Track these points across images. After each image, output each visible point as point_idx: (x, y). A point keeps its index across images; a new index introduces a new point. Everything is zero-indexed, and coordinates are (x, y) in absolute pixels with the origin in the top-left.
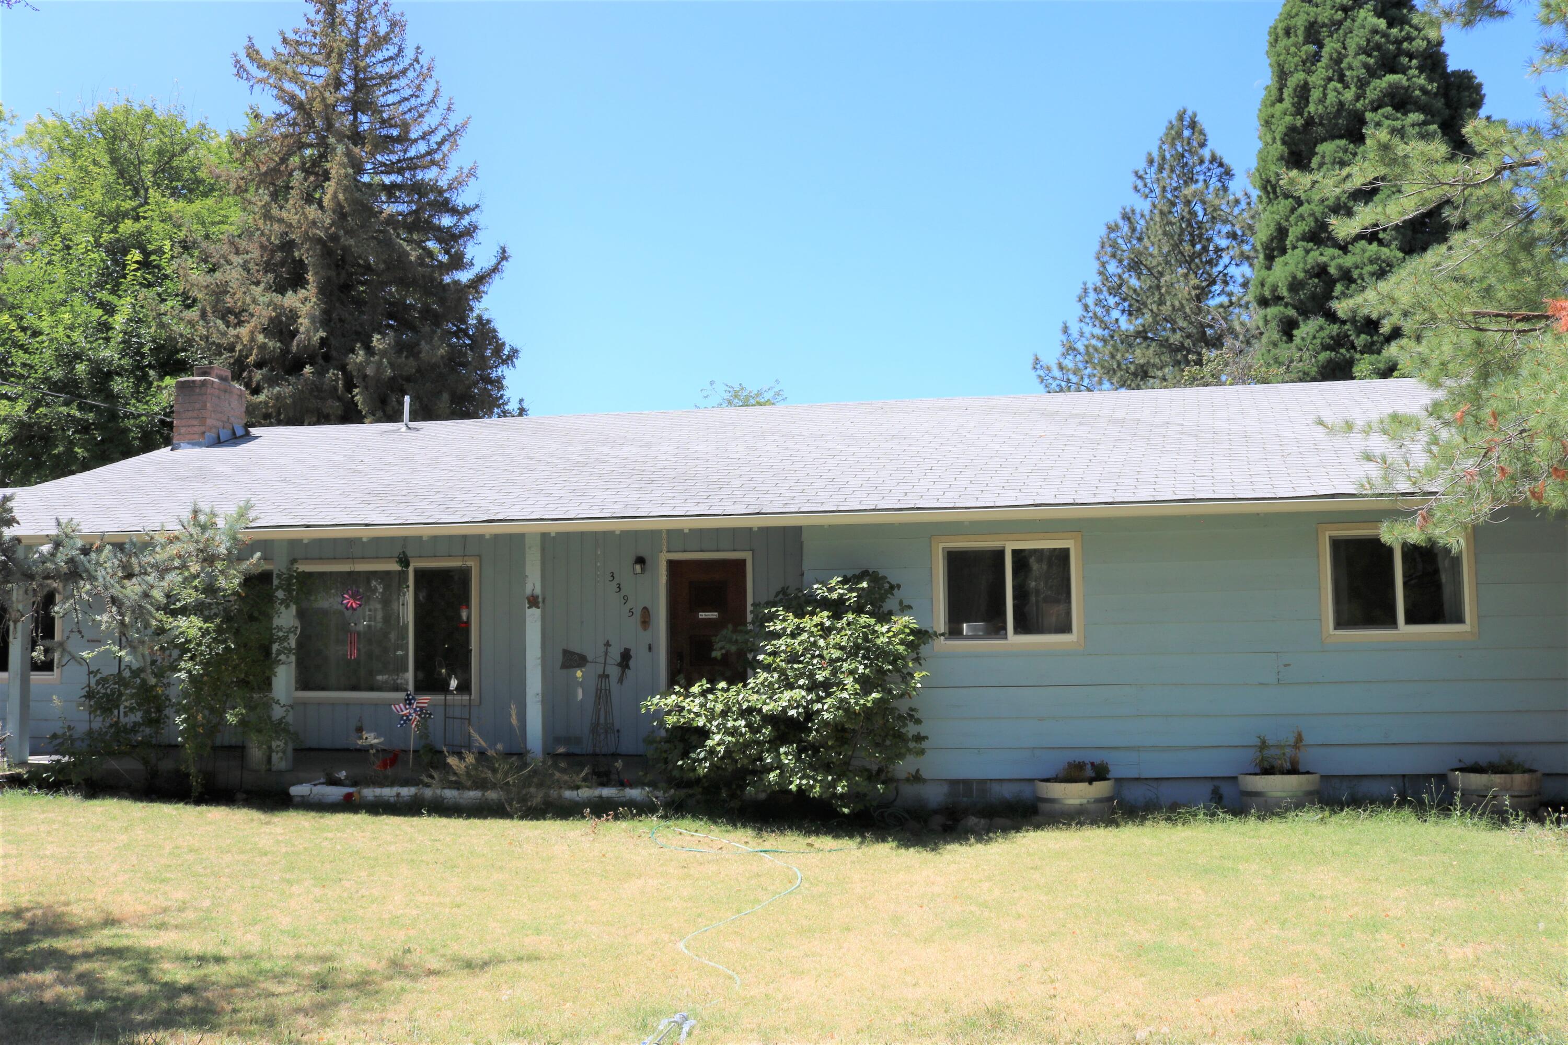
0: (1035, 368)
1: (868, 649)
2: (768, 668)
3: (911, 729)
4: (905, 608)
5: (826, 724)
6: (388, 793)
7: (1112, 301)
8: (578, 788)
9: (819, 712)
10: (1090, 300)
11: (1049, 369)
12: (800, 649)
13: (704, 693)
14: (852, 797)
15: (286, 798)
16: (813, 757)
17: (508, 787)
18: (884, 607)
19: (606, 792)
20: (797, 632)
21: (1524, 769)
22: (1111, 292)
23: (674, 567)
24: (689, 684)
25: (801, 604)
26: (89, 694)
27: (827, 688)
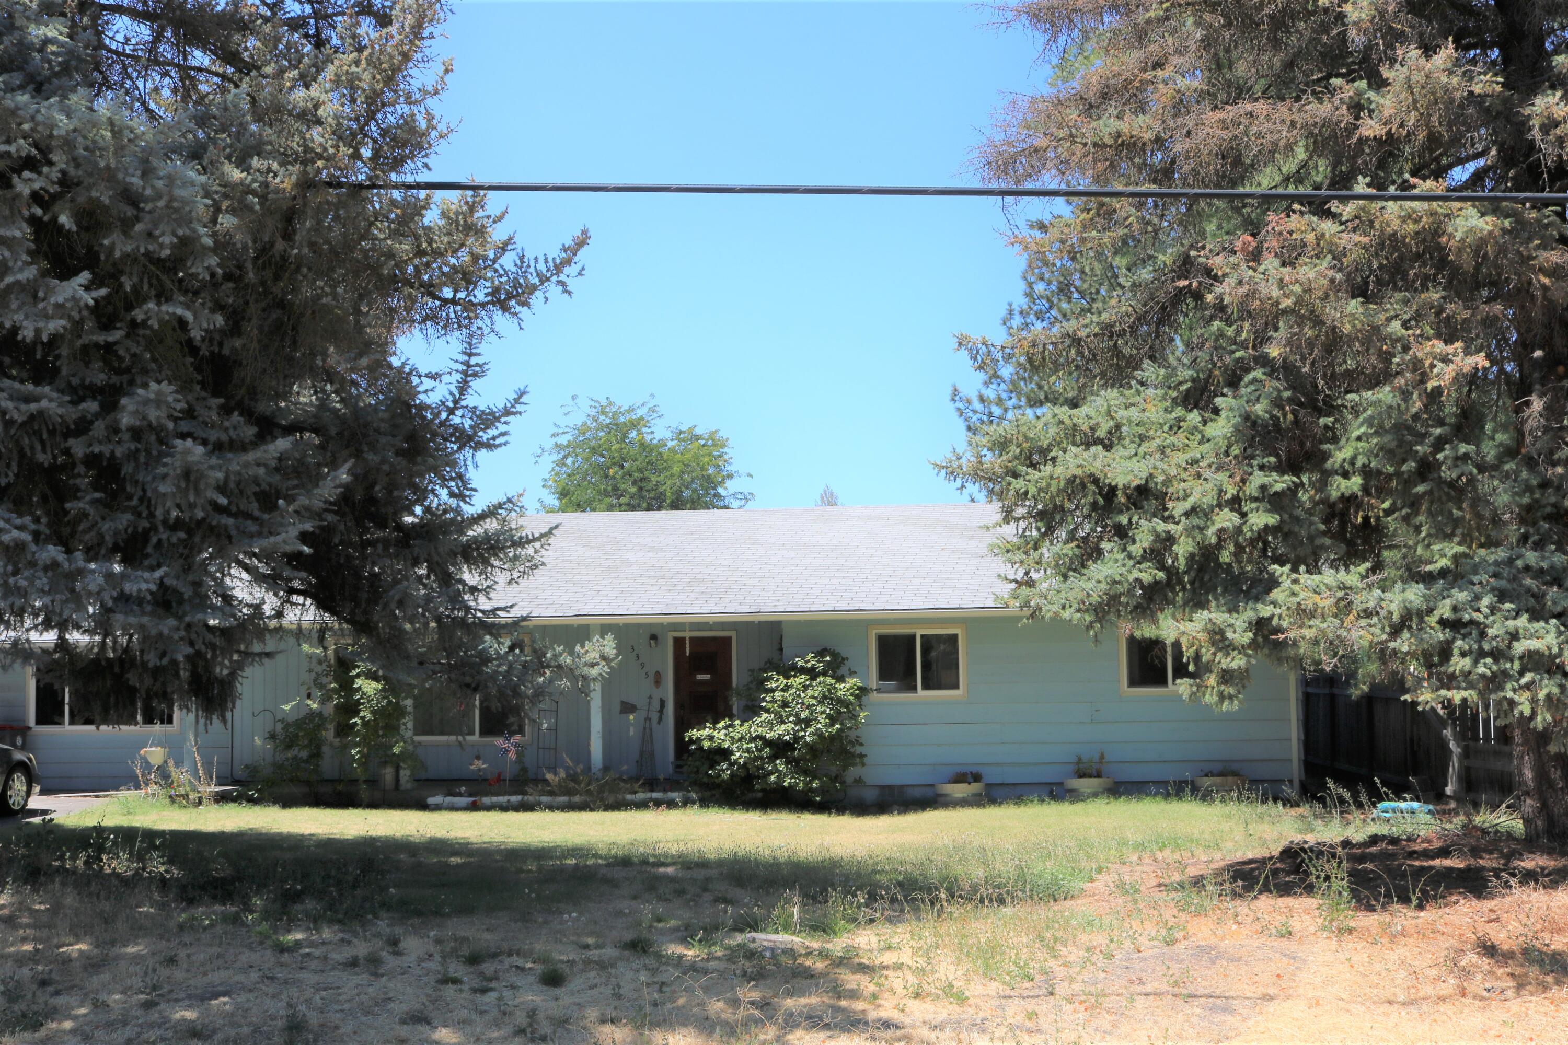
0: (953, 400)
1: (832, 699)
2: (767, 711)
3: (858, 750)
4: (852, 673)
5: (806, 744)
6: (502, 799)
8: (635, 793)
9: (803, 737)
10: (1016, 323)
11: (969, 402)
12: (790, 699)
13: (726, 728)
14: (822, 791)
15: (423, 806)
16: (797, 766)
17: (589, 792)
18: (839, 673)
19: (655, 795)
20: (786, 688)
21: (1235, 774)
22: (1039, 316)
23: (679, 643)
24: (716, 722)
25: (788, 671)
26: (272, 736)
27: (808, 722)
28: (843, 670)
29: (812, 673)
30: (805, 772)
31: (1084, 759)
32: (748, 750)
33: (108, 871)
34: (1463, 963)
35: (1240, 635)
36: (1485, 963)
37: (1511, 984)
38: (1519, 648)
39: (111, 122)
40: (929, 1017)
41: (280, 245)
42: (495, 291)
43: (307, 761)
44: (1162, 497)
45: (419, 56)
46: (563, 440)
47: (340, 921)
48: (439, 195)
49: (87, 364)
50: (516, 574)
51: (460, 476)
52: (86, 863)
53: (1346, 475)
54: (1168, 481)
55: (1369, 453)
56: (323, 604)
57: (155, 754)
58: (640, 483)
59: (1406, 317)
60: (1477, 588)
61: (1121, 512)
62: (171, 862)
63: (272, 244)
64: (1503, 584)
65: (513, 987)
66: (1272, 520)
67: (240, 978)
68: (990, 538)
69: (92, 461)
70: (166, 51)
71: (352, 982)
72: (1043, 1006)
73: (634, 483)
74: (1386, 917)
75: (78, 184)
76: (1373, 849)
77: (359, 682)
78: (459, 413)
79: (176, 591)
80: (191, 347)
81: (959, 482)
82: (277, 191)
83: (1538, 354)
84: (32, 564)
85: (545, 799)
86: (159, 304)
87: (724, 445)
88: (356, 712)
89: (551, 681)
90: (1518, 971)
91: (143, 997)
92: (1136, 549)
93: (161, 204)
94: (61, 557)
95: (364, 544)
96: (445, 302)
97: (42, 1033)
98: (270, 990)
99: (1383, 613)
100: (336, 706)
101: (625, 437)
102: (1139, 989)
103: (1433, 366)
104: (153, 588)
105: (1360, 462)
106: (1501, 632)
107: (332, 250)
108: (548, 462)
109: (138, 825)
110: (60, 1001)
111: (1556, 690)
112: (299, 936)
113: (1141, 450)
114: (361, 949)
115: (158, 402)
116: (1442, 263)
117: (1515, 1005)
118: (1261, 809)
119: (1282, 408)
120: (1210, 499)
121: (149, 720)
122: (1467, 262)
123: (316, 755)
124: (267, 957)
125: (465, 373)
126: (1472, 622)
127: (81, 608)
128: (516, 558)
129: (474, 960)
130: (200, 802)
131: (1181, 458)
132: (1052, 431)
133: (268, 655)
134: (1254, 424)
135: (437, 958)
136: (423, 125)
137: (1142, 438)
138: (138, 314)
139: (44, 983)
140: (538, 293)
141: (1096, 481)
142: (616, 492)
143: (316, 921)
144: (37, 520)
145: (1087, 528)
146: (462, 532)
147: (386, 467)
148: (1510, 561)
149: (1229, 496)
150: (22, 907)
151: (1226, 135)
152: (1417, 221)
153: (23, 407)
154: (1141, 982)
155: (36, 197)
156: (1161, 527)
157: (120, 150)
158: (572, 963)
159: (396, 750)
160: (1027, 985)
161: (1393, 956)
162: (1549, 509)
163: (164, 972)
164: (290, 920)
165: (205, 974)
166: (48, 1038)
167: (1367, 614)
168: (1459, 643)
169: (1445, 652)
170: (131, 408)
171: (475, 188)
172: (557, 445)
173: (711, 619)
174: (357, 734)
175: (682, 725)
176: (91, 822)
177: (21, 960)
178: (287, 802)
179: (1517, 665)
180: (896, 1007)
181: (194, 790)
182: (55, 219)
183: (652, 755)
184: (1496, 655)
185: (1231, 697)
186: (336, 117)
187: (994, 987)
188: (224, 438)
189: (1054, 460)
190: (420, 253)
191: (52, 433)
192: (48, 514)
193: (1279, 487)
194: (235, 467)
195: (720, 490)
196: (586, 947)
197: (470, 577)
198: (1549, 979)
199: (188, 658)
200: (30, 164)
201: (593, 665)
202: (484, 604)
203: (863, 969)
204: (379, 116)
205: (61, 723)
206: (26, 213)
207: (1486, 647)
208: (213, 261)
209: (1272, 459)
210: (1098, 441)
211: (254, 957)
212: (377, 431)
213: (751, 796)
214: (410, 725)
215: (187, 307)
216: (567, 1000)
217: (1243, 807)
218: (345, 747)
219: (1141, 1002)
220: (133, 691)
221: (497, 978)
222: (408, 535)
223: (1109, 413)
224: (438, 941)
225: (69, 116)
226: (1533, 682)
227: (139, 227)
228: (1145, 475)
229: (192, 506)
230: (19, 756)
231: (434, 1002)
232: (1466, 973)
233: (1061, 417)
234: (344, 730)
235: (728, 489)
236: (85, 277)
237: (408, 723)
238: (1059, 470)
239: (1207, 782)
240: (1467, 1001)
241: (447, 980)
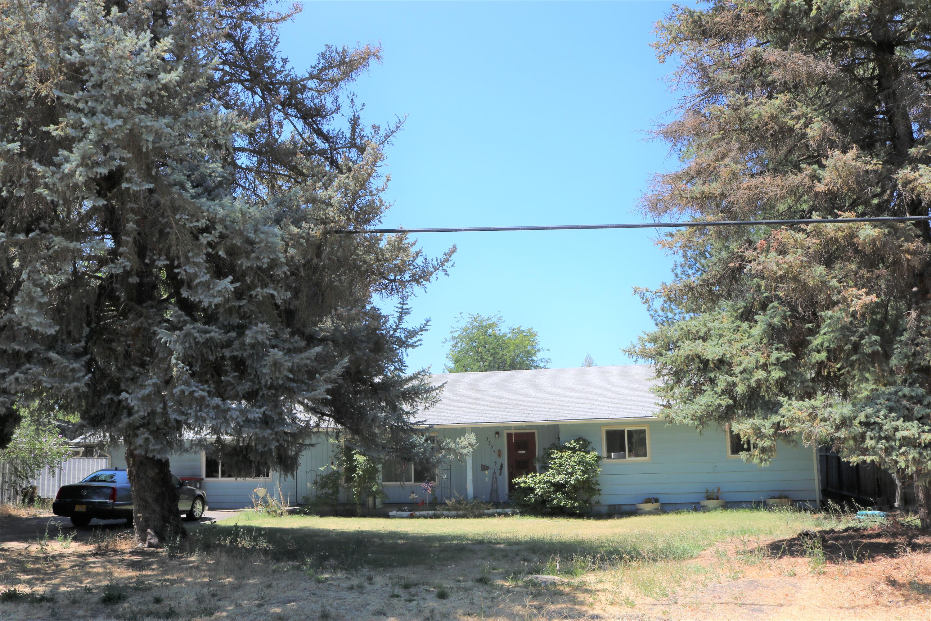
1: (583, 462)
2: (552, 469)
3: (597, 487)
4: (594, 450)
5: (571, 485)
7: (690, 272)
8: (489, 509)
9: (570, 481)
10: (679, 270)
11: (656, 311)
12: (563, 463)
13: (532, 477)
14: (579, 508)
15: (387, 516)
16: (568, 496)
17: (467, 509)
18: (587, 449)
19: (498, 510)
20: (561, 457)
21: (786, 497)
22: (690, 267)
23: (509, 435)
24: (527, 474)
25: (562, 449)
26: (315, 483)
27: (572, 474)
28: (589, 448)
29: (574, 450)
30: (571, 499)
31: (710, 490)
32: (543, 488)
33: (240, 546)
34: (879, 589)
35: (768, 430)
36: (890, 589)
37: (902, 599)
38: (899, 435)
39: (241, 210)
40: (616, 613)
41: (315, 261)
42: (414, 275)
43: (332, 495)
44: (730, 364)
45: (375, 174)
46: (456, 334)
47: (346, 570)
48: (386, 234)
49: (231, 314)
50: (427, 405)
51: (400, 360)
52: (231, 542)
53: (819, 352)
54: (732, 357)
55: (830, 341)
56: (338, 420)
57: (261, 492)
58: (494, 355)
59: (840, 277)
60: (878, 406)
61: (711, 371)
62: (268, 542)
63: (312, 260)
64: (891, 404)
65: (424, 599)
66: (782, 374)
67: (300, 594)
68: (651, 385)
69: (233, 358)
70: (265, 167)
71: (351, 596)
72: (673, 608)
73: (491, 355)
74: (842, 567)
75: (227, 237)
76: (844, 534)
77: (356, 457)
78: (399, 331)
79: (270, 417)
80: (277, 306)
81: (635, 358)
82: (313, 237)
83: (915, 289)
84: (208, 406)
85: (445, 512)
86: (262, 289)
87: (535, 335)
88: (355, 471)
89: (445, 456)
90: (906, 593)
91: (257, 602)
92: (718, 390)
93: (263, 245)
94: (220, 403)
95: (356, 393)
96: (391, 281)
97: (213, 618)
98: (314, 600)
99: (832, 419)
100: (346, 468)
101: (486, 332)
102: (718, 601)
103: (852, 301)
104: (261, 416)
105: (825, 345)
106: (890, 427)
107: (338, 260)
108: (449, 345)
109: (253, 525)
110: (221, 603)
111: (917, 455)
112: (327, 576)
113: (720, 342)
114: (355, 582)
115: (262, 332)
116: (857, 251)
117: (903, 610)
118: (797, 514)
119: (786, 320)
120: (752, 365)
121: (258, 475)
122: (868, 250)
123: (336, 492)
124: (312, 585)
125: (401, 313)
126: (875, 423)
127: (228, 424)
128: (427, 398)
129: (406, 587)
130: (282, 515)
131: (738, 345)
132: (678, 334)
133: (312, 445)
134: (773, 328)
135: (390, 586)
136: (378, 204)
137: (721, 336)
138: (253, 293)
139: (214, 595)
140: (434, 276)
141: (699, 357)
142: (482, 360)
143: (335, 569)
144: (209, 386)
145: (696, 379)
146: (401, 386)
147: (365, 358)
148: (896, 392)
149: (761, 363)
150: (203, 562)
151: (751, 193)
152: (843, 231)
153: (204, 336)
154: (719, 597)
155: (209, 244)
156: (729, 379)
157: (245, 222)
158: (451, 588)
159: (374, 489)
160: (665, 599)
161: (844, 585)
162: (917, 366)
163: (267, 591)
164: (323, 568)
165: (285, 592)
166: (216, 619)
167: (824, 420)
168: (869, 433)
169: (863, 437)
170: (250, 335)
171: (403, 231)
172: (453, 337)
173: (524, 424)
174: (355, 482)
175: (512, 476)
176: (232, 523)
177: (203, 585)
178: (323, 514)
179: (898, 443)
180: (602, 609)
181: (279, 508)
182: (217, 253)
183: (497, 490)
184: (887, 438)
185: (765, 460)
186: (339, 203)
187: (649, 600)
188: (291, 347)
189: (679, 347)
190: (379, 260)
191: (216, 347)
192: (214, 383)
193: (785, 358)
194: (296, 360)
195: (534, 358)
196: (459, 581)
197: (406, 407)
198: (922, 597)
199: (276, 447)
200: (207, 230)
201: (465, 448)
202: (412, 420)
203: (587, 591)
204: (359, 201)
205: (217, 476)
206: (205, 251)
207: (882, 435)
208: (286, 269)
209: (782, 345)
210: (700, 338)
211: (307, 585)
212: (361, 340)
213: (545, 510)
214: (380, 477)
215: (275, 290)
216: (449, 605)
217: (789, 514)
218: (350, 488)
219: (718, 607)
220: (251, 462)
221: (417, 595)
222: (376, 388)
223: (705, 325)
224: (390, 578)
225: (223, 209)
226: (906, 451)
227: (253, 255)
228: (721, 354)
229: (278, 378)
230: (198, 492)
231: (388, 605)
232: (879, 594)
233: (682, 326)
234: (350, 479)
235: (538, 357)
236: (230, 278)
237: (380, 476)
238: (681, 352)
239: (772, 501)
240: (879, 607)
241: (394, 596)
